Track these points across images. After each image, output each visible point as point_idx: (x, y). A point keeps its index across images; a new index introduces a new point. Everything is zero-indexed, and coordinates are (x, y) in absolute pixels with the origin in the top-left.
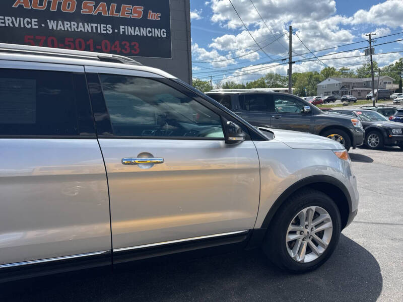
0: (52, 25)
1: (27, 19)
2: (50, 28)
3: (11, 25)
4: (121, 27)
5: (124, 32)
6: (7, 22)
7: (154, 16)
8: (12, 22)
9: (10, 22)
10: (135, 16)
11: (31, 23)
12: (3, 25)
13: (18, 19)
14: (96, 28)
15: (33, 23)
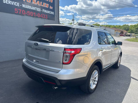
0: (24, 6)
1: (16, 3)
2: (23, 7)
3: (10, 4)
4: (43, 10)
5: (44, 11)
6: (9, 2)
7: (51, 8)
8: (11, 3)
9: (10, 2)
10: (46, 7)
11: (17, 4)
12: (8, 3)
13: (13, 2)
14: (36, 9)
15: (18, 4)
